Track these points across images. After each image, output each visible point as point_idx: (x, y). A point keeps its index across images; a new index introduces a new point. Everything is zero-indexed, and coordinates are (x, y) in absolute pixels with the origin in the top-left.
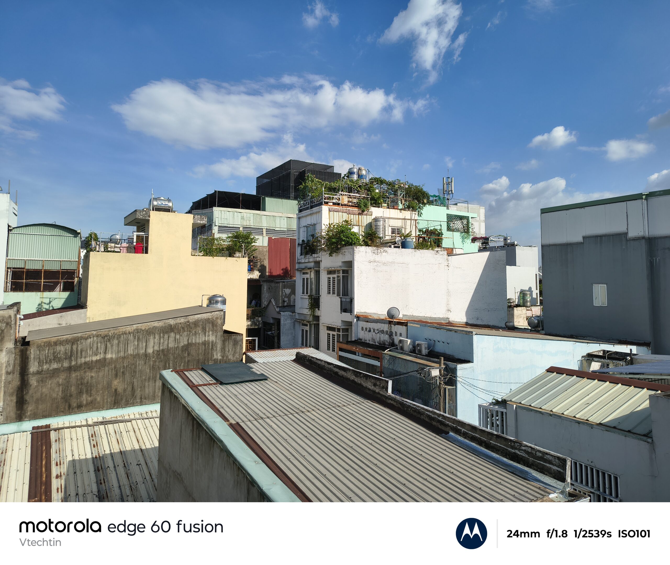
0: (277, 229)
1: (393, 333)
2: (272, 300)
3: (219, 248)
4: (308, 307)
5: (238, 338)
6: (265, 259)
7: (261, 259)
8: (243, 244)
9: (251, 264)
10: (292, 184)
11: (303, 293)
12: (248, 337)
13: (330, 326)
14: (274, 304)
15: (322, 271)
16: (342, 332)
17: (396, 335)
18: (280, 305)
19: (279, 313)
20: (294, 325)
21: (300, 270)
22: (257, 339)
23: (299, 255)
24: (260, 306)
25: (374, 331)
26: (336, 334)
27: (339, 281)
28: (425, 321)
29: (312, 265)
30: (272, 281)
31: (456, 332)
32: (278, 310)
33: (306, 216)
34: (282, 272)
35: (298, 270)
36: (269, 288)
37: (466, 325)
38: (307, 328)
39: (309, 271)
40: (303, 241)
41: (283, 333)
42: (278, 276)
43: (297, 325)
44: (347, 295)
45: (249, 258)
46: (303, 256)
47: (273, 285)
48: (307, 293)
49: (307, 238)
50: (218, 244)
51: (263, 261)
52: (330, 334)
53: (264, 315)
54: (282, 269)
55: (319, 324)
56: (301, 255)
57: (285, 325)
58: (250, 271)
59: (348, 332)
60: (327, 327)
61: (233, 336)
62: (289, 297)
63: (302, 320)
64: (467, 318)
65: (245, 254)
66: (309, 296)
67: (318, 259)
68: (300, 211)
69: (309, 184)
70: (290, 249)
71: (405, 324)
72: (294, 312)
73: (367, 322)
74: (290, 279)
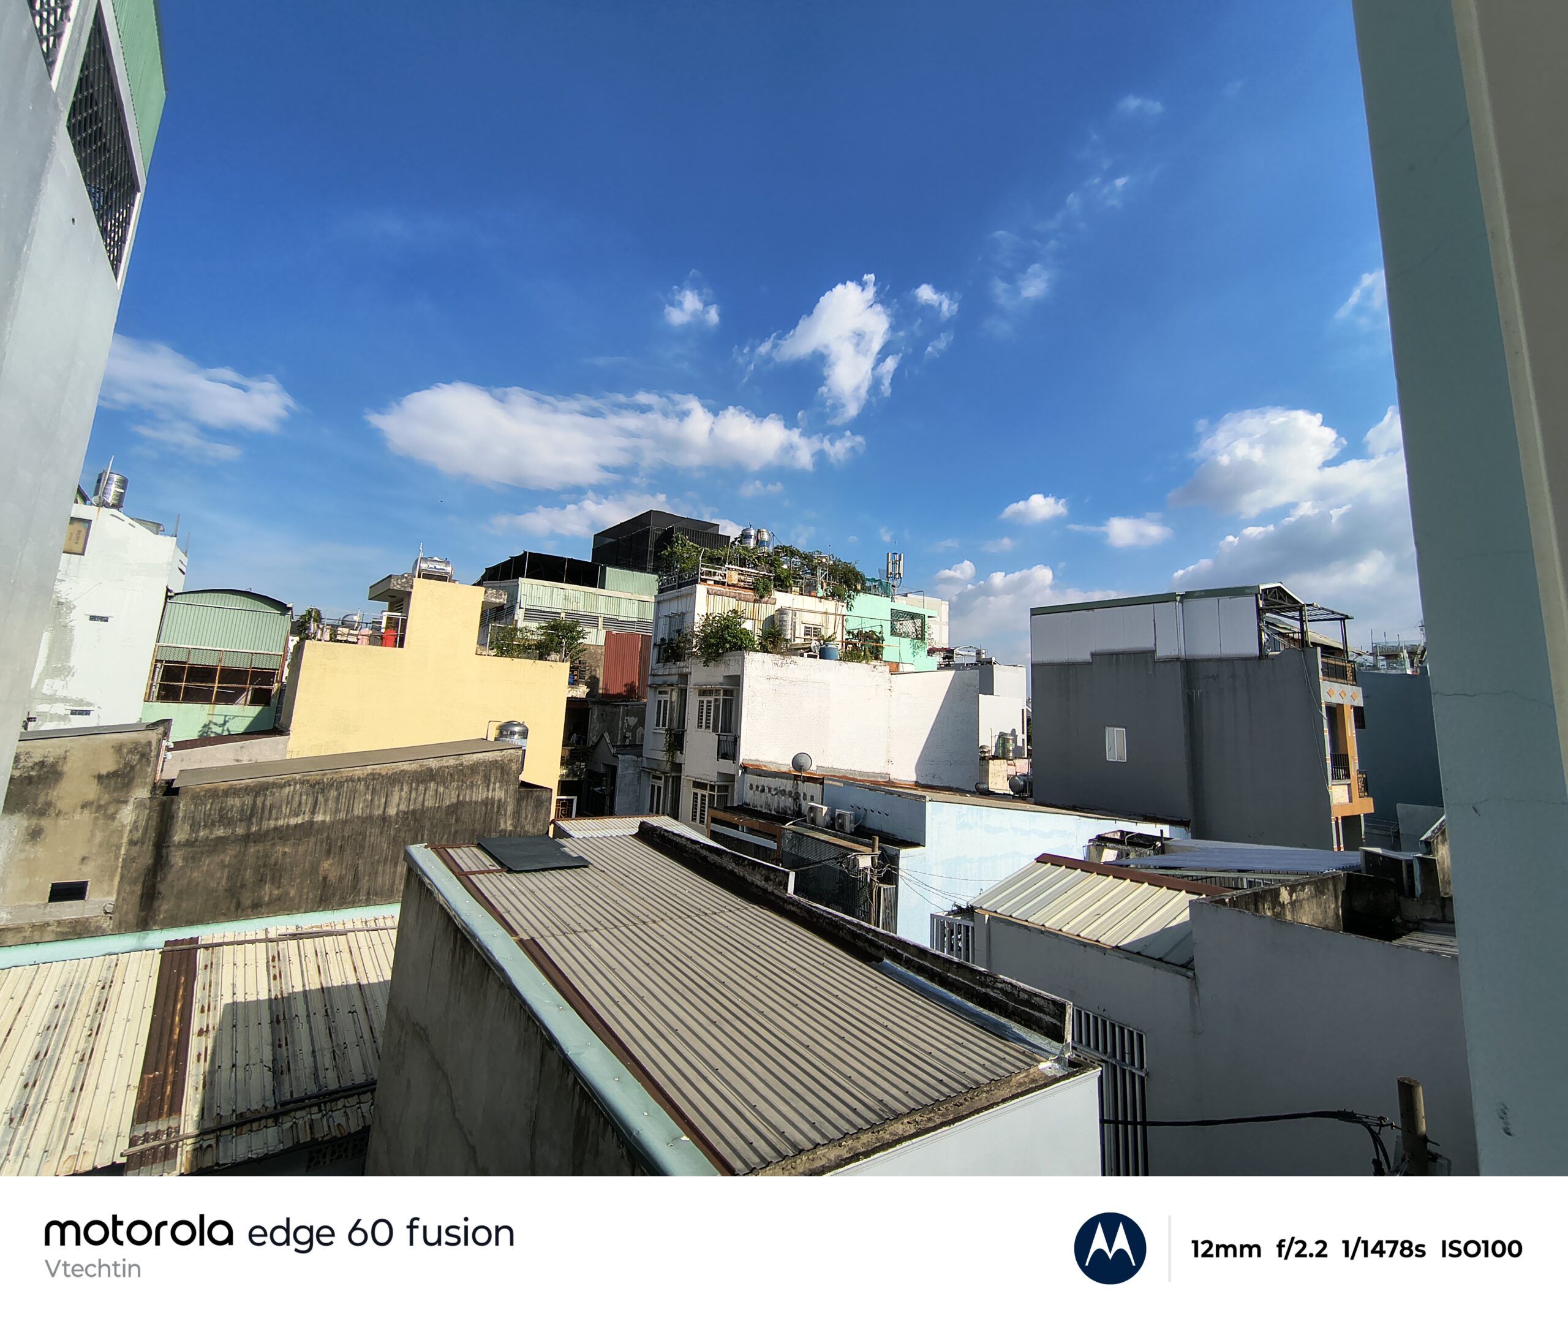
0: (621, 619)
1: (800, 795)
2: (606, 735)
3: (524, 645)
4: (665, 749)
5: (545, 795)
6: (598, 666)
7: (591, 667)
8: (563, 641)
9: (575, 673)
10: (651, 549)
11: (658, 725)
12: (561, 795)
13: (699, 780)
14: (609, 741)
15: (691, 690)
16: (718, 792)
17: (805, 799)
18: (619, 744)
19: (615, 756)
20: (640, 777)
21: (655, 687)
22: (575, 798)
23: (655, 662)
24: (585, 743)
25: (770, 791)
26: (707, 795)
27: (717, 707)
28: (851, 777)
29: (675, 679)
30: (608, 704)
31: (899, 796)
32: (613, 751)
33: (670, 600)
34: (624, 689)
35: (650, 686)
36: (602, 715)
37: (916, 786)
38: (661, 783)
39: (669, 689)
40: (663, 639)
41: (620, 791)
42: (618, 696)
43: (644, 777)
44: (730, 732)
45: (572, 662)
46: (661, 665)
47: (608, 709)
48: (664, 725)
49: (669, 634)
50: (522, 639)
51: (595, 670)
52: (697, 794)
53: (590, 758)
54: (626, 685)
55: (680, 777)
56: (658, 662)
57: (625, 777)
58: (573, 684)
59: (727, 791)
60: (694, 782)
61: (536, 791)
62: (633, 730)
63: (652, 769)
64: (917, 775)
65: (565, 656)
66: (666, 730)
67: (685, 670)
68: (661, 591)
69: (678, 549)
70: (641, 652)
71: (821, 781)
72: (640, 755)
73: (760, 775)
74: (638, 701)
